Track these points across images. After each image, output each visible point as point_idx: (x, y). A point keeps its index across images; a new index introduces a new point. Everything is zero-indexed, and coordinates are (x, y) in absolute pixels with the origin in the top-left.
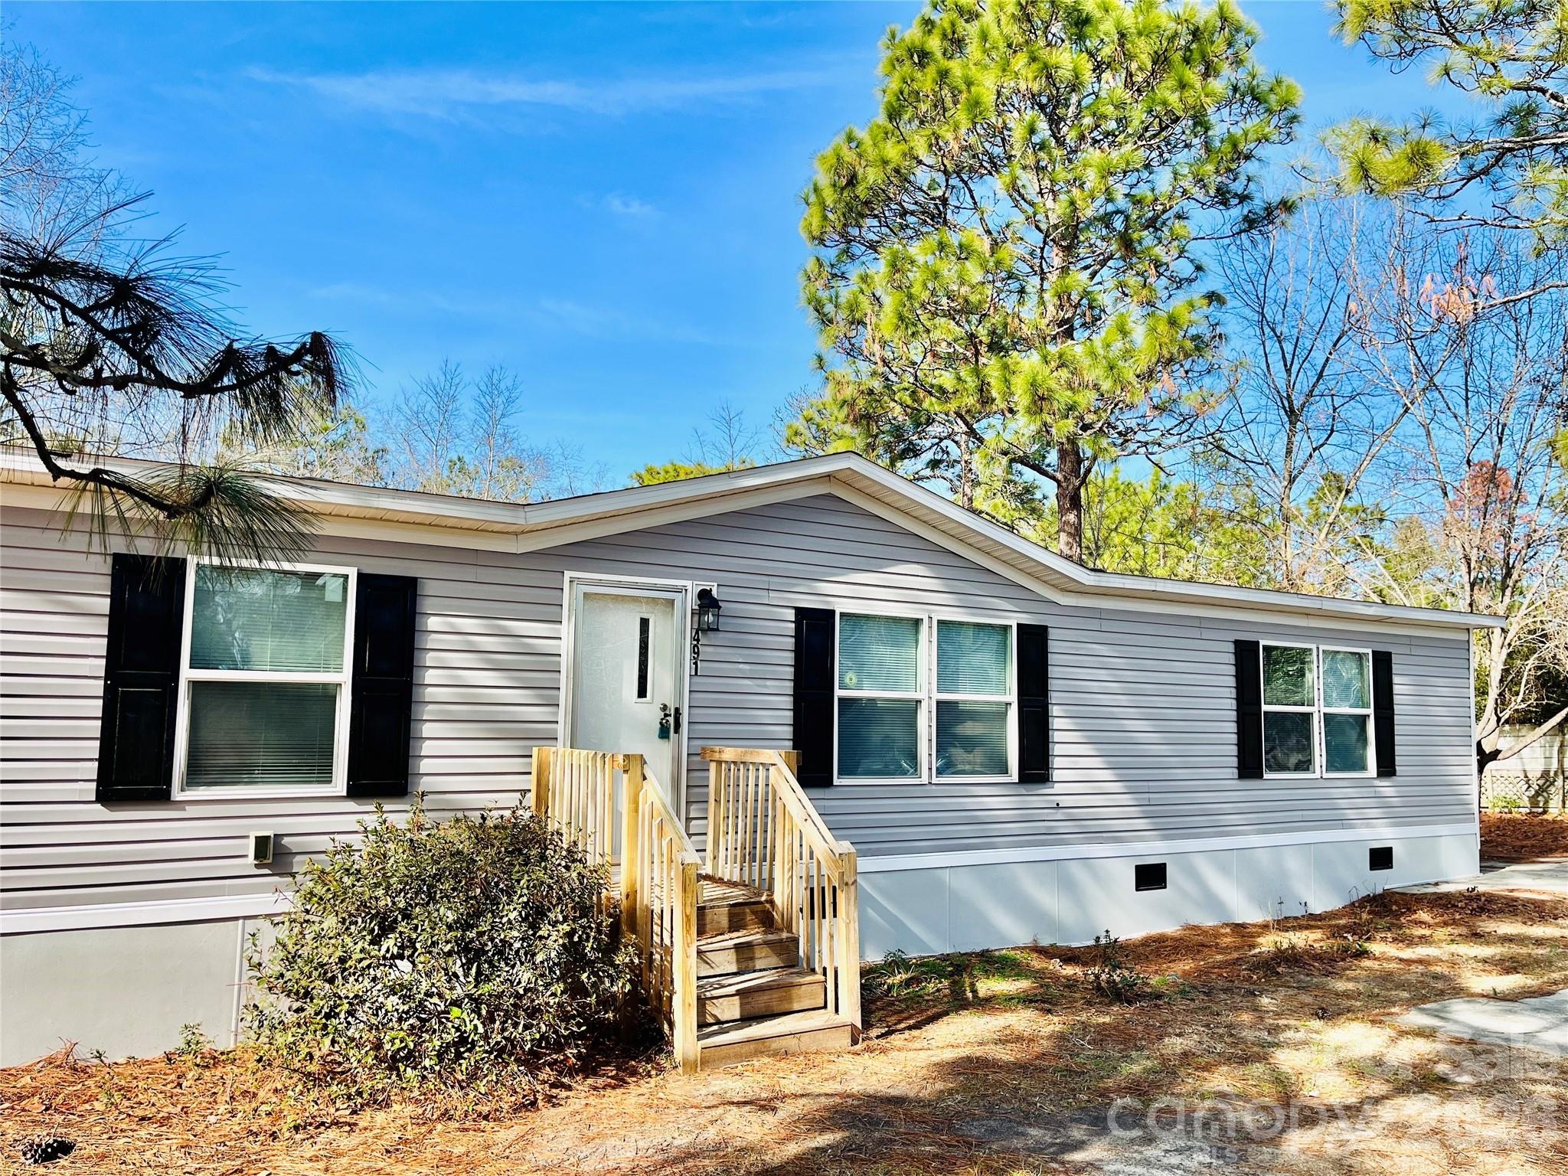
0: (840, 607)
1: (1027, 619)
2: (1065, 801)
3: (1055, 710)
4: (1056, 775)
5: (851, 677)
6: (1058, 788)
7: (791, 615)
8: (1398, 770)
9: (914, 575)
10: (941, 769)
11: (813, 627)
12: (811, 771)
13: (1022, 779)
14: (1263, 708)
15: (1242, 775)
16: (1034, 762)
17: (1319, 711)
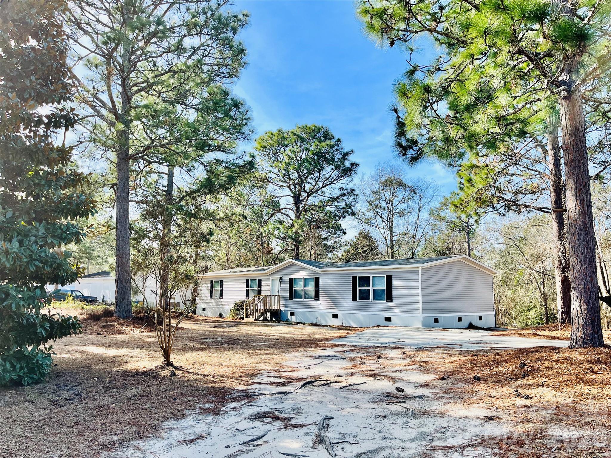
0: (293, 277)
1: (316, 276)
2: (322, 303)
3: (320, 290)
4: (320, 299)
5: (295, 286)
6: (321, 301)
7: (289, 279)
8: (393, 301)
9: (302, 272)
10: (305, 298)
11: (291, 280)
12: (291, 298)
13: (315, 300)
14: (358, 288)
15: (353, 300)
16: (317, 297)
17: (371, 288)
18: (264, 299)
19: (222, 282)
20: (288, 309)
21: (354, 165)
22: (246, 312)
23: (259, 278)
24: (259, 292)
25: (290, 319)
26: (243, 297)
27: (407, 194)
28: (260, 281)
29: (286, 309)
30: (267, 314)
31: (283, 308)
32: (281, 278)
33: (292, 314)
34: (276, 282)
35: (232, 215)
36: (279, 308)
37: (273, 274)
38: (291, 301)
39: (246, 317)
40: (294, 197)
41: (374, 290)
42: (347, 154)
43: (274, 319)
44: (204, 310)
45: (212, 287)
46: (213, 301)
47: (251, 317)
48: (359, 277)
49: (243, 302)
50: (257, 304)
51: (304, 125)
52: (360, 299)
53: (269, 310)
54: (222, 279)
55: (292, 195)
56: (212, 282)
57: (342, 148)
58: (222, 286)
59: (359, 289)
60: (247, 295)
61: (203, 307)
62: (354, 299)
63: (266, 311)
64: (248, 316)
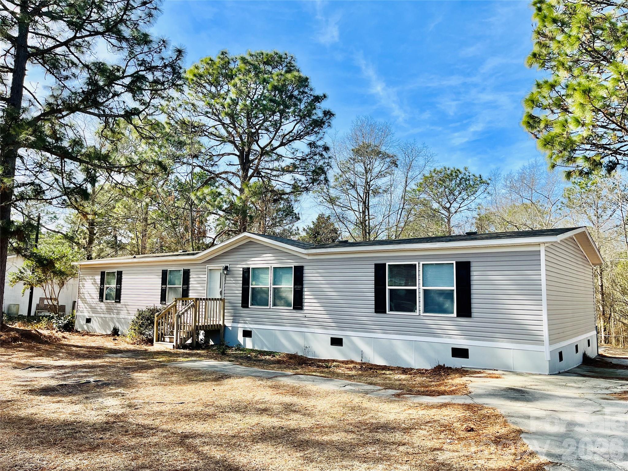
0: (251, 266)
1: (297, 264)
2: (308, 315)
3: (305, 289)
4: (305, 308)
5: (254, 283)
6: (305, 312)
7: (242, 269)
8: (473, 315)
9: (268, 257)
10: (274, 305)
11: (246, 272)
12: (245, 304)
13: (294, 308)
14: (388, 287)
15: (376, 312)
16: (298, 304)
17: (419, 288)
18: (194, 306)
19: (120, 274)
20: (240, 325)
21: (328, 114)
22: (158, 330)
23: (186, 268)
24: (185, 293)
25: (242, 343)
26: (155, 302)
27: (386, 166)
28: (186, 274)
29: (235, 325)
30: (198, 334)
31: (228, 324)
32: (226, 268)
33: (247, 334)
34: (217, 276)
35: (142, 162)
36: (221, 323)
37: (210, 261)
38: (245, 311)
39: (158, 340)
40: (240, 157)
41: (425, 291)
42: (317, 99)
43: (212, 343)
44: (88, 321)
45: (102, 282)
46: (102, 305)
47: (167, 339)
48: (389, 265)
49: (153, 311)
50: (179, 316)
51: (259, 52)
52: (391, 310)
53: (203, 327)
54: (120, 270)
55: (238, 153)
56: (103, 274)
57: (311, 90)
58: (119, 282)
59: (391, 290)
60: (163, 298)
61: (87, 315)
62: (380, 308)
63: (197, 329)
64: (161, 338)
